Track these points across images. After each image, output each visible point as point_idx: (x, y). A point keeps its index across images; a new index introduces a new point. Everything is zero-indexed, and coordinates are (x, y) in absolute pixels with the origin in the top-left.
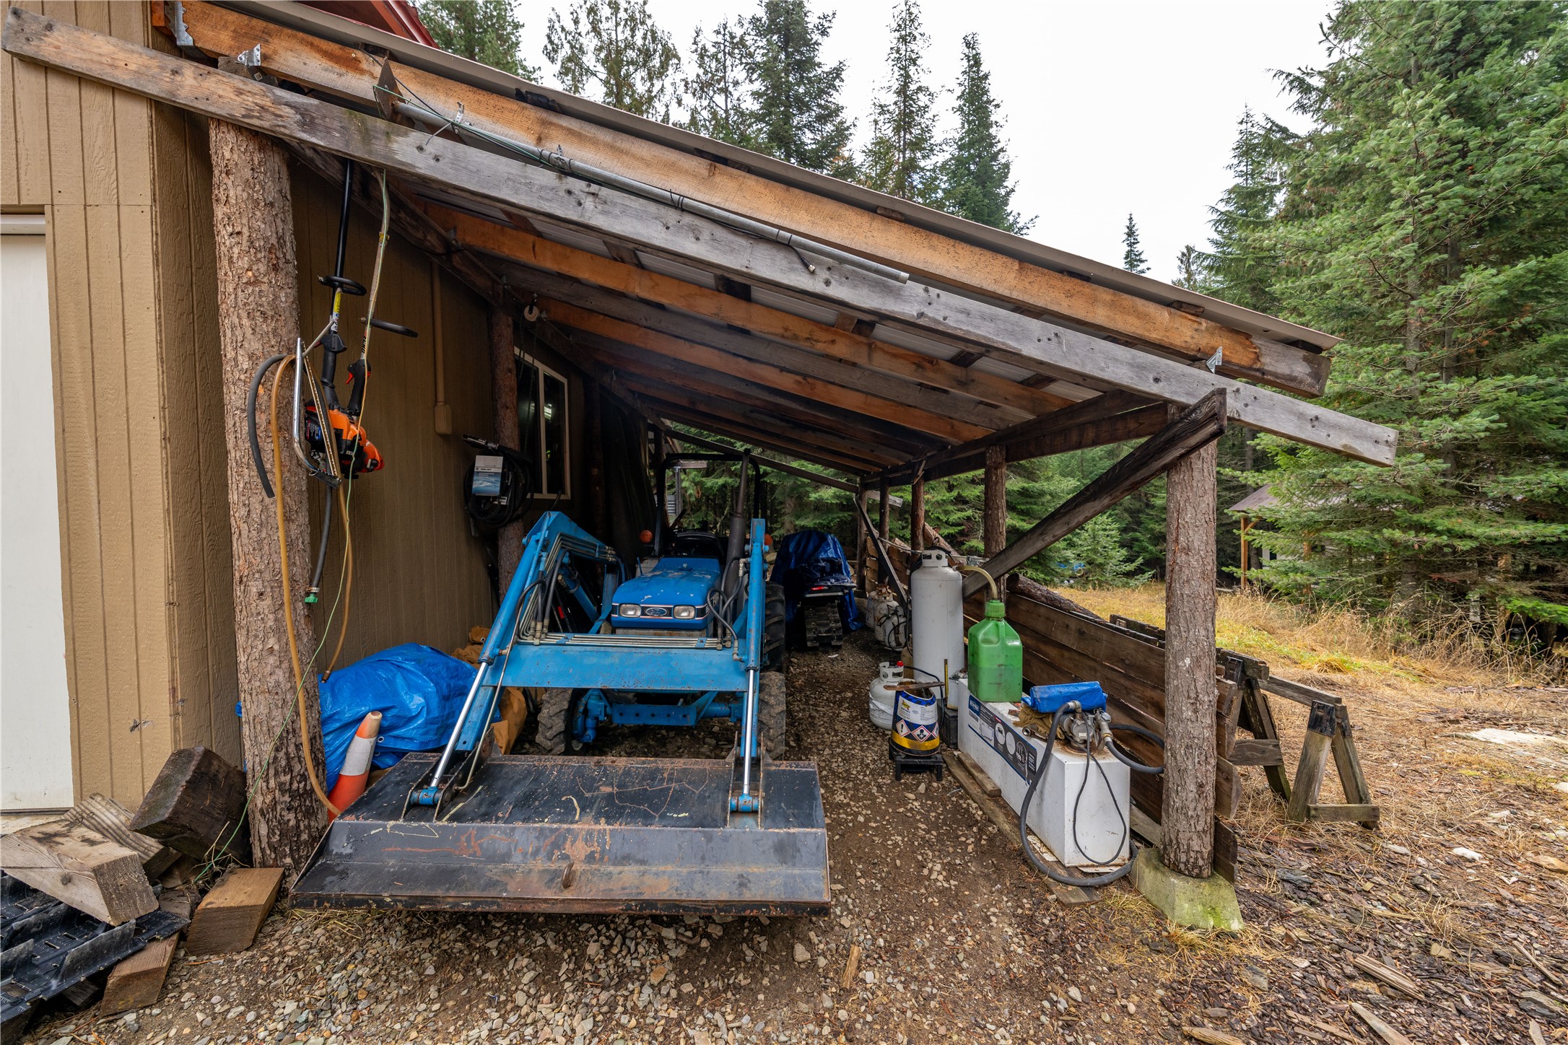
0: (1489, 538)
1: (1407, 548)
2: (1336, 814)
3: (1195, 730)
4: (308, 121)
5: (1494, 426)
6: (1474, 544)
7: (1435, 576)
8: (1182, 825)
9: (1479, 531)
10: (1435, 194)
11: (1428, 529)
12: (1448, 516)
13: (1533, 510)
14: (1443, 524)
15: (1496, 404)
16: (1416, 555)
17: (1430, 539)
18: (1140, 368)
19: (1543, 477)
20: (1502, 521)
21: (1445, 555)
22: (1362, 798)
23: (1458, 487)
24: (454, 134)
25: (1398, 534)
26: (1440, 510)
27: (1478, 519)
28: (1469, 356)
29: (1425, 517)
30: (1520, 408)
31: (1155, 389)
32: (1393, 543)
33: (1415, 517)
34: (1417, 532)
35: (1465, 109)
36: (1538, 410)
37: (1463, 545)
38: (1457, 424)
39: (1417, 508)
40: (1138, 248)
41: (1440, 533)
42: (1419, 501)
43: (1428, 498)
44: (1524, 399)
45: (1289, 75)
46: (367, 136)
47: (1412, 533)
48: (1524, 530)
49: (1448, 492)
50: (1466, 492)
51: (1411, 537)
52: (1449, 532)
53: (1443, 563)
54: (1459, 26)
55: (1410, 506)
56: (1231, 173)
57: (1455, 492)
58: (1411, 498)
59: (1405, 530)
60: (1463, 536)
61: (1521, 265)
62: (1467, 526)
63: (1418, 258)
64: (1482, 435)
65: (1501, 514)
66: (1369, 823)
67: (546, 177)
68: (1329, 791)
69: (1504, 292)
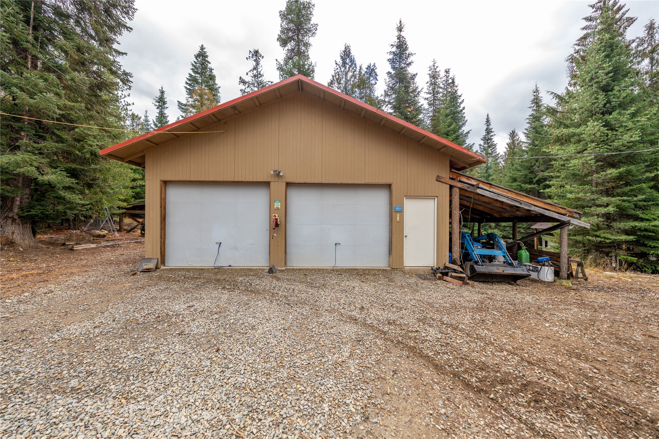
0: (615, 239)
1: (593, 242)
2: (581, 278)
3: (565, 261)
4: (468, 188)
5: (615, 210)
6: (611, 241)
7: (601, 250)
8: (563, 273)
9: (612, 237)
10: (599, 147)
11: (599, 236)
12: (604, 233)
13: (627, 232)
14: (603, 235)
15: (616, 204)
16: (595, 244)
17: (599, 239)
18: (559, 216)
19: (628, 224)
20: (619, 235)
21: (604, 244)
22: (585, 276)
23: (607, 225)
24: (482, 189)
25: (590, 238)
26: (602, 231)
27: (612, 234)
28: (610, 188)
29: (598, 233)
30: (622, 206)
31: (561, 219)
32: (589, 240)
33: (595, 233)
34: (596, 237)
35: (607, 125)
36: (627, 206)
37: (608, 241)
38: (605, 209)
39: (596, 231)
40: (491, 127)
41: (601, 238)
42: (596, 229)
43: (599, 228)
44: (623, 203)
45: (555, 94)
46: (474, 189)
47: (594, 237)
48: (624, 237)
49: (604, 226)
50: (609, 227)
51: (594, 238)
52: (604, 238)
53: (603, 246)
54: (606, 102)
55: (593, 230)
56: (531, 109)
57: (606, 227)
58: (594, 228)
59: (592, 237)
60: (608, 239)
61: (622, 169)
62: (609, 236)
63: (595, 163)
64: (612, 212)
65: (618, 233)
66: (586, 280)
67: (493, 194)
68: (580, 275)
69: (618, 175)
